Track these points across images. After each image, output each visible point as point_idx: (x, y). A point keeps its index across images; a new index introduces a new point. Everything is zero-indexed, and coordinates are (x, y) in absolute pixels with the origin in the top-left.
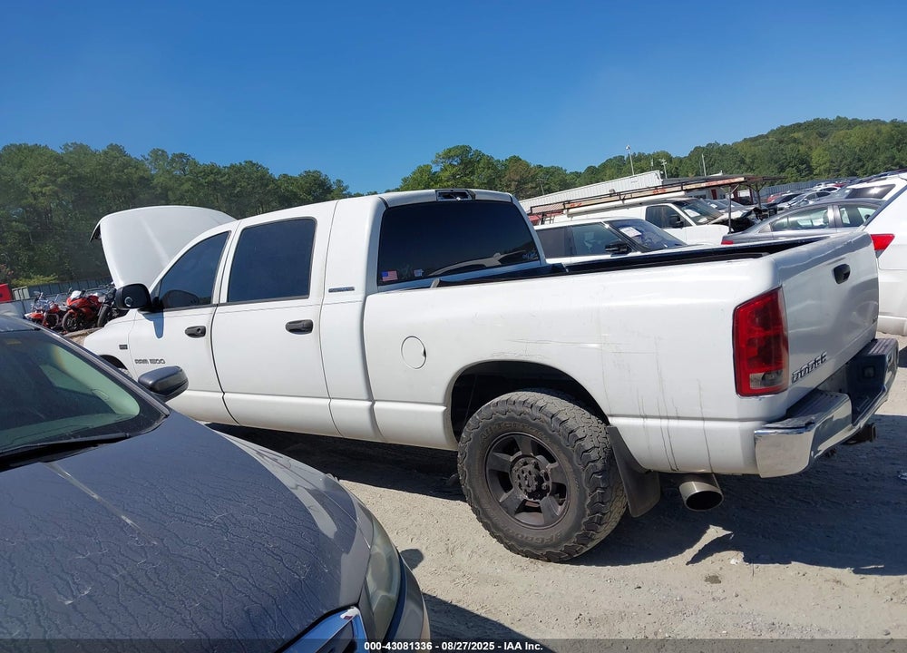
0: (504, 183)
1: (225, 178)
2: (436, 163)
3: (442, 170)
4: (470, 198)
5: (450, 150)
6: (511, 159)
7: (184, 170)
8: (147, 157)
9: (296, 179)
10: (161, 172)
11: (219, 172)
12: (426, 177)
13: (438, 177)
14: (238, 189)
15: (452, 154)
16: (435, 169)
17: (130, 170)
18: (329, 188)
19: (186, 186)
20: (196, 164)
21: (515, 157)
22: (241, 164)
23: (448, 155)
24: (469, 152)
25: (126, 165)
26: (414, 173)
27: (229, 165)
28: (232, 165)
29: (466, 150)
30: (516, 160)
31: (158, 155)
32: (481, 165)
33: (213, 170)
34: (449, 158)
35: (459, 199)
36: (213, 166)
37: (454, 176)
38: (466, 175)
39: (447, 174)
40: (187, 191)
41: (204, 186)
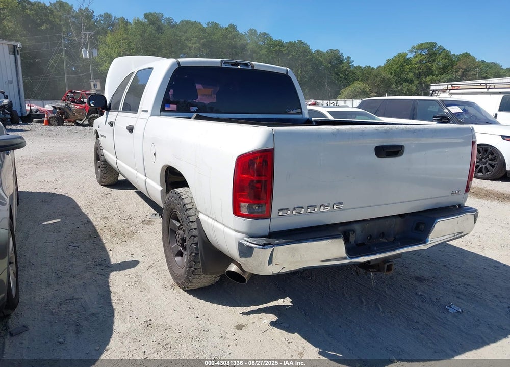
0: (454, 70)
1: (285, 49)
2: (411, 52)
3: (414, 56)
4: (250, 68)
5: (422, 44)
6: (463, 54)
7: (264, 42)
8: (246, 33)
9: (324, 54)
10: (252, 42)
11: (282, 45)
12: (402, 60)
13: (410, 61)
14: (291, 56)
15: (423, 47)
16: (410, 55)
17: (236, 39)
18: (341, 61)
19: (263, 52)
20: (271, 39)
21: (467, 53)
22: (295, 41)
23: (420, 47)
24: (435, 47)
25: (234, 37)
26: (395, 57)
27: (288, 42)
28: (290, 42)
29: (433, 45)
30: (467, 55)
31: (253, 32)
32: (441, 56)
33: (279, 44)
34: (420, 50)
35: (239, 67)
36: (280, 41)
37: (421, 61)
38: (429, 62)
39: (417, 59)
40: (263, 54)
41: (273, 53)
